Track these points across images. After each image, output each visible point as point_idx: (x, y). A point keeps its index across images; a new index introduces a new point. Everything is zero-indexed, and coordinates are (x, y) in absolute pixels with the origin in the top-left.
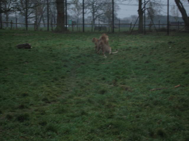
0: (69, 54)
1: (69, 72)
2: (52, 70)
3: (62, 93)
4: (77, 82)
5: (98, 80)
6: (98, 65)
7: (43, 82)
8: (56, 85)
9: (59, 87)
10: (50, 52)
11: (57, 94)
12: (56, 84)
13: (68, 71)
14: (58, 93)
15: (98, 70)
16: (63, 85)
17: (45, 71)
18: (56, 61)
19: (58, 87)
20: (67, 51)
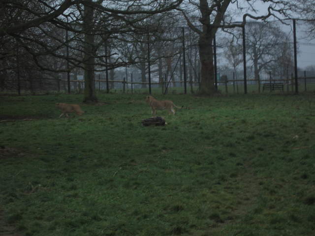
0: (232, 133)
1: (241, 165)
2: (211, 163)
3: (239, 203)
4: (261, 184)
5: (295, 179)
6: (288, 152)
7: (203, 185)
8: (226, 190)
9: (232, 193)
10: (199, 131)
11: (232, 206)
12: (225, 188)
13: (238, 164)
14: (232, 204)
15: (291, 160)
16: (237, 188)
17: (199, 164)
18: (213, 146)
19: (230, 193)
20: (227, 127)
